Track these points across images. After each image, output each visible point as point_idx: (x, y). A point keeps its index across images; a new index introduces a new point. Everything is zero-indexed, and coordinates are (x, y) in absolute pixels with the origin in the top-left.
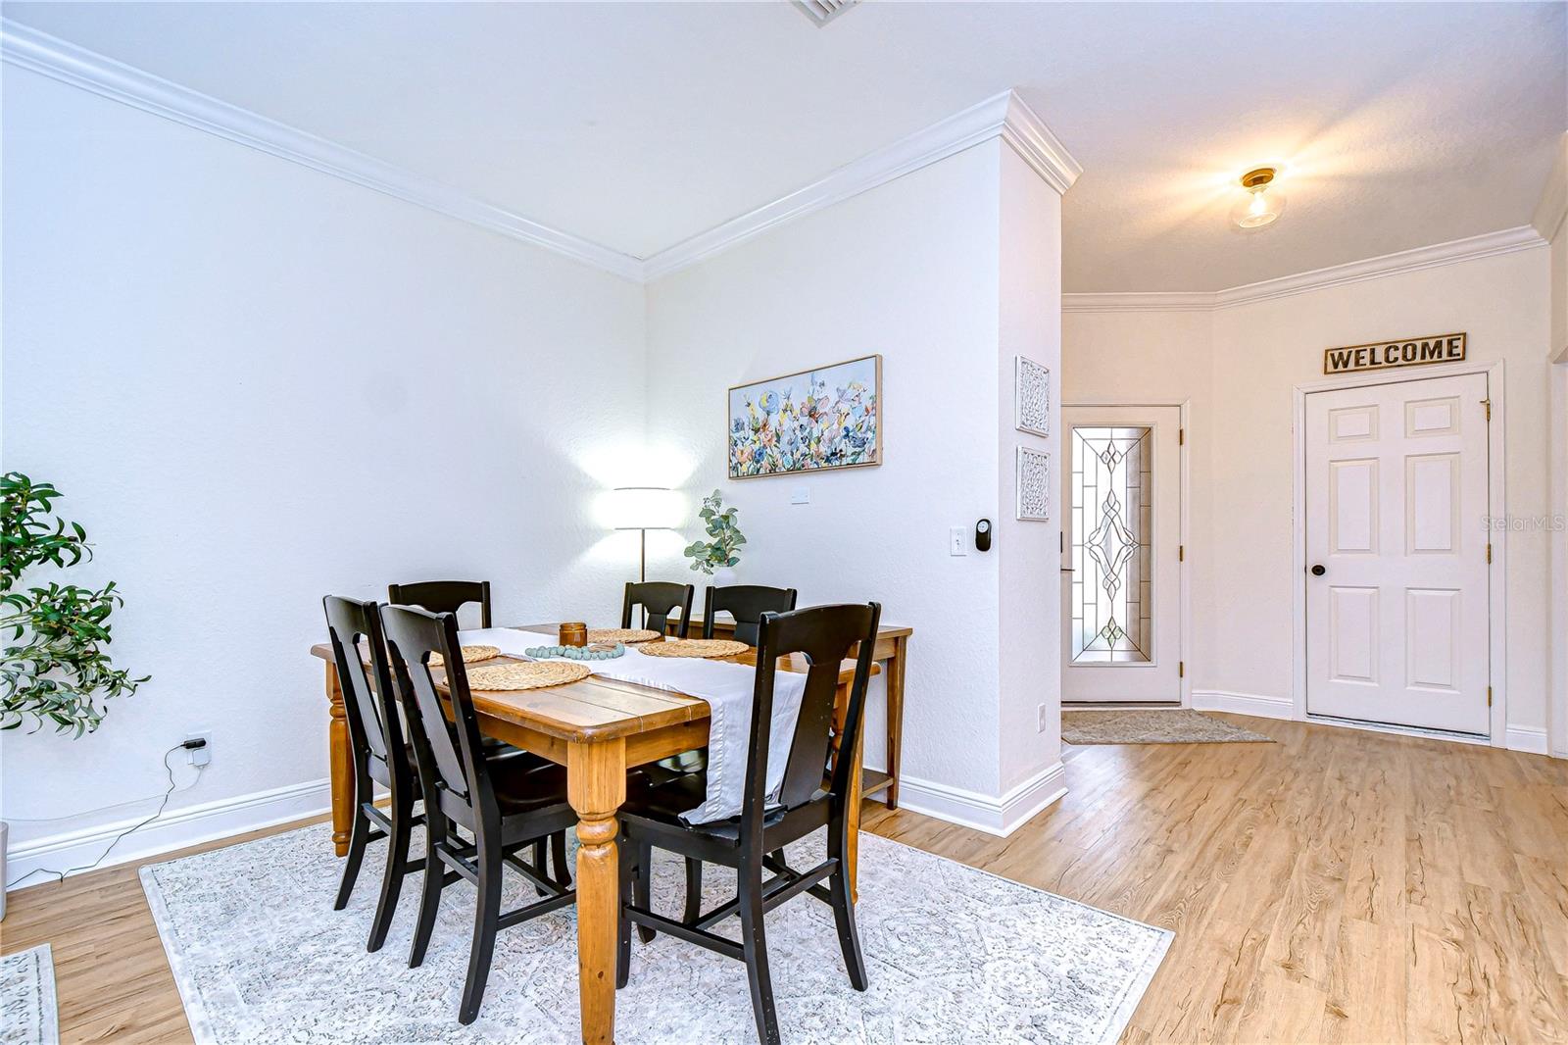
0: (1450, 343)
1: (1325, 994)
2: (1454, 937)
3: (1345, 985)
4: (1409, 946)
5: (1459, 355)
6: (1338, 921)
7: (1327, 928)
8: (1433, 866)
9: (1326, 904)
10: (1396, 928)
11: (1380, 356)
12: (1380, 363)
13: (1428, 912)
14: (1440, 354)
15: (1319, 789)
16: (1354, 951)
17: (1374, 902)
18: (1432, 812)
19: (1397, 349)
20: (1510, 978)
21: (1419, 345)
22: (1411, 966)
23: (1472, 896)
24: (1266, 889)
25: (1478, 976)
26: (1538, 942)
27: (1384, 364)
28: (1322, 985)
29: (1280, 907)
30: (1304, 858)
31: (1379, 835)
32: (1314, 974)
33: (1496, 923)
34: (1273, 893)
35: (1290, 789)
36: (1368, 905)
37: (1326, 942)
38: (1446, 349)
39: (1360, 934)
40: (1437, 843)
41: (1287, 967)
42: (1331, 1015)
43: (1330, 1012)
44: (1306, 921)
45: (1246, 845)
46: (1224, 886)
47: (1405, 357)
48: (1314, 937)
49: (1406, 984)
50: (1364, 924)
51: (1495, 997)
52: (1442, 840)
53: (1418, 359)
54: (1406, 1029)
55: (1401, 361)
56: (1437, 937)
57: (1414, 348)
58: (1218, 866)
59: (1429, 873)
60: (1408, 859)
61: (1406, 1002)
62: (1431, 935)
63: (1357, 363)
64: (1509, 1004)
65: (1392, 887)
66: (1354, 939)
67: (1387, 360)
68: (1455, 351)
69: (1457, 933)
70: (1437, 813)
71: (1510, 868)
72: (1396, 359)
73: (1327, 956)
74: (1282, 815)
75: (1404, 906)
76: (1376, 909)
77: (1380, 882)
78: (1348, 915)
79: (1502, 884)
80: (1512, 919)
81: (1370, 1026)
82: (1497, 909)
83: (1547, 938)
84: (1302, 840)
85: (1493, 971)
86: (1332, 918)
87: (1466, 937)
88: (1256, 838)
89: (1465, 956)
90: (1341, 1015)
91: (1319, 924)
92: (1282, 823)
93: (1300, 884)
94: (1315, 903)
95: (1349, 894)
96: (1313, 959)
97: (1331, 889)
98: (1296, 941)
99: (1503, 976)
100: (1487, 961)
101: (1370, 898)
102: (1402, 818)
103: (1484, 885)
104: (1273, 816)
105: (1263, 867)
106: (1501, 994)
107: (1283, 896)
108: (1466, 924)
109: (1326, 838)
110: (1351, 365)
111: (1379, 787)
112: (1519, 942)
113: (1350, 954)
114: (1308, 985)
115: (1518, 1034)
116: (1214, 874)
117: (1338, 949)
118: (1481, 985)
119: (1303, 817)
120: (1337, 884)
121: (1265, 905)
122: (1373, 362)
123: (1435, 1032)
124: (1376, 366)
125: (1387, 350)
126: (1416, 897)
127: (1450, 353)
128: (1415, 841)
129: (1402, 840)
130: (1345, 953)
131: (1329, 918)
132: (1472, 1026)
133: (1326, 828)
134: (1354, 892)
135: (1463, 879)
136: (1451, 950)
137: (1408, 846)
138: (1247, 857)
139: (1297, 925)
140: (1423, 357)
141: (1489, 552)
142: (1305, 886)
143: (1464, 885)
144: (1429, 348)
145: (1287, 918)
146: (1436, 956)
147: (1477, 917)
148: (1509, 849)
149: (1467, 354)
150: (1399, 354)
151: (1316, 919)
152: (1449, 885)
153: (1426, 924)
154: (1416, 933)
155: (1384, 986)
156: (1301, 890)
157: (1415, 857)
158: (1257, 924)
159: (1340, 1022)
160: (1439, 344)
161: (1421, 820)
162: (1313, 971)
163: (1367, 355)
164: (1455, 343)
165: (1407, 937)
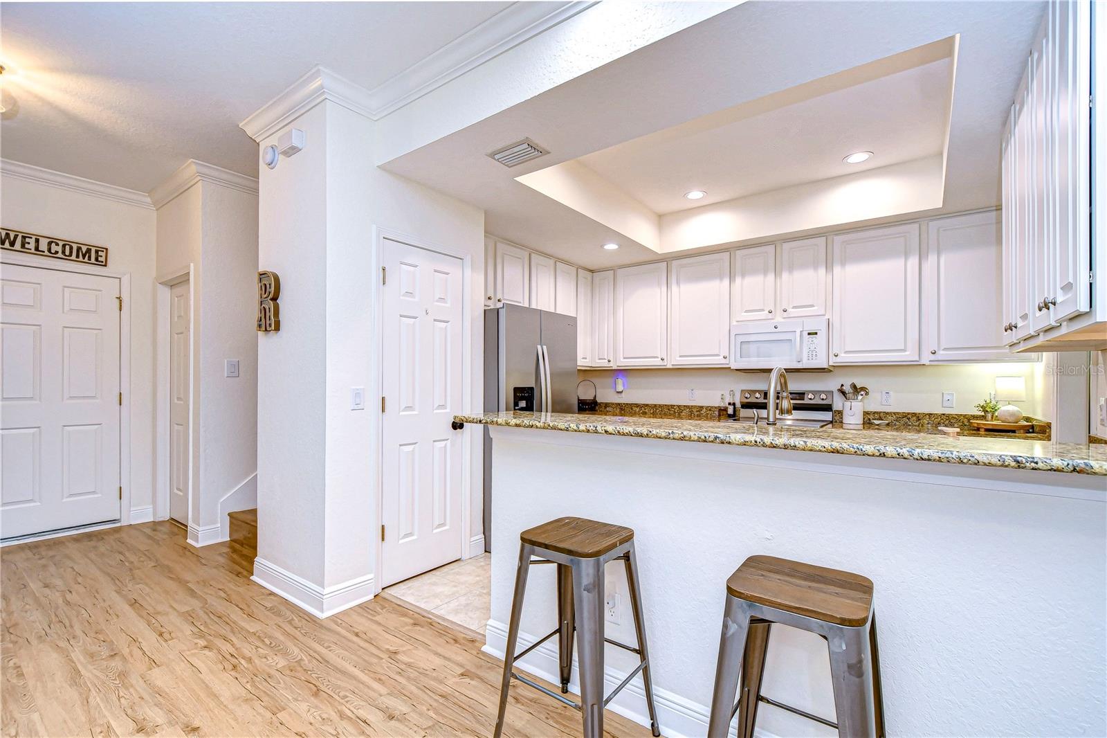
0: (97, 252)
1: (177, 726)
2: (203, 645)
3: (181, 712)
4: (189, 665)
5: (102, 262)
6: (140, 679)
7: (138, 689)
8: (159, 613)
9: (123, 675)
10: (173, 660)
11: (43, 245)
12: (44, 252)
13: (179, 640)
14: (90, 258)
15: (36, 600)
16: (167, 690)
17: (149, 654)
18: (127, 582)
19: (57, 244)
20: (240, 648)
21: (75, 247)
22: (200, 675)
23: (189, 617)
24: (72, 694)
25: (228, 657)
26: (234, 623)
27: (47, 253)
28: (170, 723)
29: (96, 698)
30: (77, 655)
31: (110, 611)
32: (160, 721)
33: (212, 625)
34: (81, 694)
35: (12, 612)
36: (147, 658)
37: (146, 696)
38: (92, 255)
39: (159, 677)
40: (148, 598)
41: (140, 730)
42: (191, 734)
43: (190, 733)
44: (121, 694)
45: (21, 675)
46: (36, 717)
47: (63, 252)
48: (137, 700)
49: (207, 686)
50: (156, 671)
51: (243, 662)
52: (148, 594)
53: (74, 257)
54: (228, 708)
55: (60, 255)
56: (196, 651)
57: (71, 248)
58: (12, 706)
59: (159, 618)
60: (142, 617)
61: (215, 695)
62: (192, 651)
63: (23, 246)
64: (250, 660)
65: (149, 639)
66: (159, 683)
67: (49, 250)
68: (100, 259)
69: (202, 643)
70: (131, 580)
71: (192, 593)
72: (57, 252)
73: (155, 705)
74: (26, 635)
75: (165, 645)
76: (153, 657)
77: (140, 640)
78: (142, 672)
79: (196, 604)
80: (216, 619)
81: (213, 721)
82: (206, 617)
83: (236, 619)
84: (63, 644)
85: (232, 650)
86: (134, 679)
87: (207, 641)
88: (23, 664)
89: (215, 651)
90: (195, 729)
91: (131, 690)
92: (34, 642)
93: (92, 673)
94: (115, 679)
95: (131, 660)
96: (150, 713)
97: (116, 664)
98: (129, 711)
99: (237, 649)
100: (226, 648)
101: (144, 653)
102: (114, 595)
103: (190, 609)
104: (20, 640)
105: (53, 680)
106: (244, 658)
107: (90, 690)
108: (202, 635)
109: (79, 632)
110: (18, 245)
111: (80, 579)
112: (228, 628)
113: (167, 694)
114: (163, 729)
115: (264, 671)
116: (17, 715)
117: (157, 695)
118: (234, 661)
119: (47, 628)
120: (117, 658)
121: (83, 705)
122: (37, 249)
123: (239, 698)
124: (38, 253)
125: (50, 244)
126: (166, 636)
127: (97, 259)
128: (134, 603)
129: (127, 607)
130: (164, 695)
131: (134, 682)
132: (248, 682)
133: (72, 627)
134: (132, 656)
135: (178, 611)
136: (206, 652)
137: (134, 609)
138: (31, 683)
139: (119, 700)
140: (78, 256)
141: (120, 398)
142: (98, 674)
143: (181, 614)
144: (82, 252)
145: (108, 702)
146: (205, 661)
147: (202, 628)
148: (183, 583)
149: (108, 262)
150: (59, 249)
151: (127, 689)
152: (174, 618)
153: (185, 648)
154: (186, 656)
155: (199, 696)
156: (97, 677)
157: (144, 613)
158: (92, 721)
159: (198, 733)
160: (89, 251)
161: (125, 589)
162: (157, 719)
163: (32, 241)
164: (100, 253)
165: (184, 662)
